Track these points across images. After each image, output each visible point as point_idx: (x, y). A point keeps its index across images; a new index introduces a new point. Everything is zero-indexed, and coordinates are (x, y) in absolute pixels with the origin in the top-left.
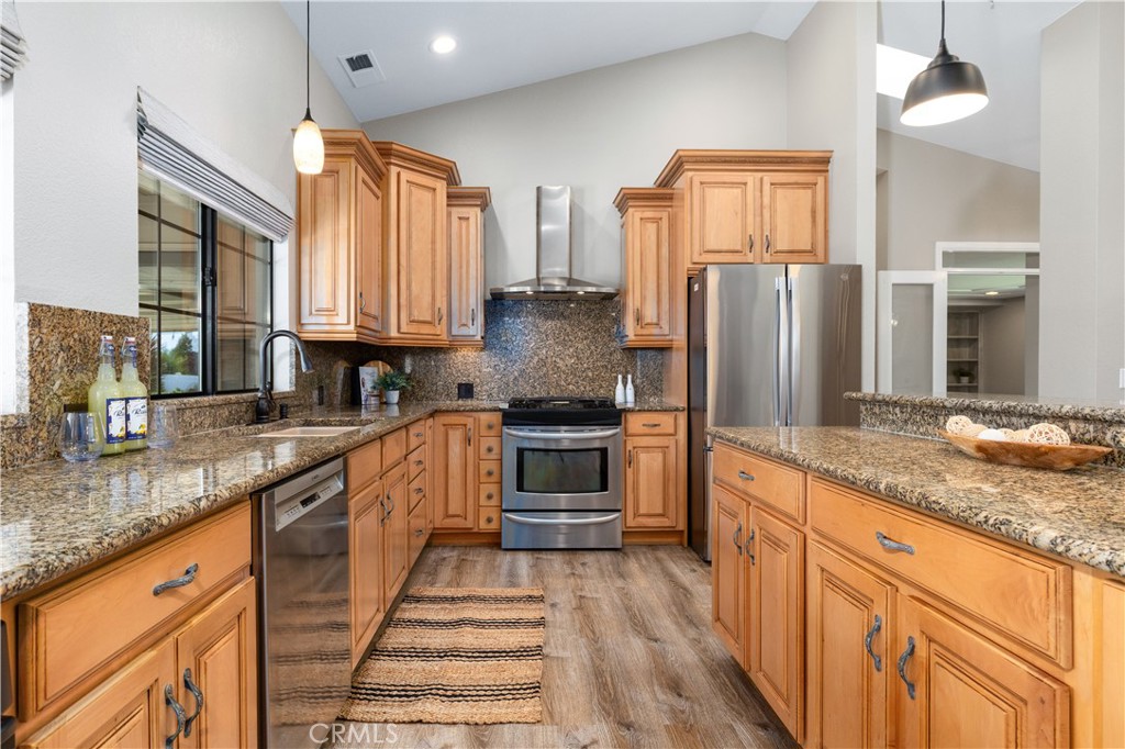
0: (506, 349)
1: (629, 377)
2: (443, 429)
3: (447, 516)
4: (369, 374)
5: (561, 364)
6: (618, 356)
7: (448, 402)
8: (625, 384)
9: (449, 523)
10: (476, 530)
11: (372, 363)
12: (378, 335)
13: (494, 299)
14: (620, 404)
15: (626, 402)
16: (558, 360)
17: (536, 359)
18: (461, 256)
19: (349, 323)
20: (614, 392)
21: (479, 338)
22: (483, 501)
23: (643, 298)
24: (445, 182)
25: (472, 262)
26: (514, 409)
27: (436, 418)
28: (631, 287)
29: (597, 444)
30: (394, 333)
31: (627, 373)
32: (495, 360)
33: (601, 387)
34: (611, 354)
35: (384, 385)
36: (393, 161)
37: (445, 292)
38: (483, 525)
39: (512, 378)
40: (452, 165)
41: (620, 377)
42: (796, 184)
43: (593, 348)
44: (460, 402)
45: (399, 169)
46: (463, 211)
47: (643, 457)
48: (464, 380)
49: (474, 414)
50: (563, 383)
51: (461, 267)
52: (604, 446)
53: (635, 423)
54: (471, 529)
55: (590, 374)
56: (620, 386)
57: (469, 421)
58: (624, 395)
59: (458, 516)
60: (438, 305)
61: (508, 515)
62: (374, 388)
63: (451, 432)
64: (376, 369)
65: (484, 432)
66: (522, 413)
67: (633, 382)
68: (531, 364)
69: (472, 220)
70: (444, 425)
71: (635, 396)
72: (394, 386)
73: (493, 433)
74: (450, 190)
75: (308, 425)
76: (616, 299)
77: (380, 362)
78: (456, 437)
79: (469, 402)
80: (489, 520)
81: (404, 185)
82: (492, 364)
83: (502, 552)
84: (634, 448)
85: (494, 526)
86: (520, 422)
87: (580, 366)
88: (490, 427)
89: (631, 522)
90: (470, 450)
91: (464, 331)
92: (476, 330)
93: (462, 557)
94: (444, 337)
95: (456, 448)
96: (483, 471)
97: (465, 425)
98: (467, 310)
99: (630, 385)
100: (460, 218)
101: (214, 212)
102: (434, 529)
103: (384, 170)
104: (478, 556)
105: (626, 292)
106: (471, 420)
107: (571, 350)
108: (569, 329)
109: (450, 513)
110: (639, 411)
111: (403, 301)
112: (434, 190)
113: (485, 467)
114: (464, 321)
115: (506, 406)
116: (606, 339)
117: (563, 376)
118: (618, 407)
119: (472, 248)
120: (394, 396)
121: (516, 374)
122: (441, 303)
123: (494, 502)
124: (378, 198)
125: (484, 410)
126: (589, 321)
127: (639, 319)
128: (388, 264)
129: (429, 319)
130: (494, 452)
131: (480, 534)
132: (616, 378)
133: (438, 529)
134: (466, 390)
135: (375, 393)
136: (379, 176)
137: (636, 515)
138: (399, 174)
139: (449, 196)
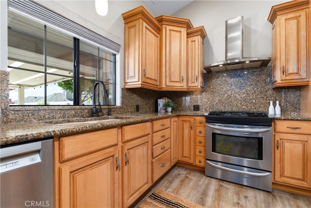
0: (213, 91)
1: (278, 102)
2: (181, 122)
3: (183, 156)
4: (161, 102)
5: (238, 97)
6: (270, 92)
7: (190, 112)
8: (275, 105)
9: (184, 159)
10: (194, 164)
11: (163, 98)
12: (158, 87)
13: (208, 72)
14: (271, 115)
15: (275, 114)
16: (237, 95)
17: (226, 95)
18: (192, 56)
19: (139, 81)
20: (268, 109)
21: (199, 87)
22: (197, 153)
23: (287, 61)
24: (186, 28)
25: (197, 57)
26: (211, 116)
27: (179, 118)
28: (278, 56)
30: (164, 86)
31: (276, 100)
32: (208, 96)
33: (260, 107)
34: (266, 92)
35: (166, 106)
36: (163, 23)
37: (185, 70)
38: (197, 163)
39: (215, 103)
40: (188, 21)
41: (271, 102)
43: (255, 89)
44: (194, 112)
45: (166, 26)
46: (193, 39)
47: (287, 145)
48: (196, 104)
49: (194, 117)
50: (239, 105)
51: (192, 60)
53: (281, 126)
54: (193, 164)
55: (254, 101)
56: (271, 107)
57: (192, 120)
58: (274, 111)
59: (187, 157)
60: (182, 75)
61: (208, 162)
62: (163, 106)
63: (184, 124)
64: (164, 100)
65: (198, 124)
66: (214, 118)
67: (280, 104)
68: (224, 97)
69: (197, 41)
70: (182, 121)
71: (281, 111)
72: (169, 106)
73: (202, 125)
74: (188, 31)
75: (117, 119)
76: (269, 64)
77: (166, 98)
78: (186, 126)
79: (198, 112)
80: (200, 162)
81: (168, 31)
82: (207, 98)
83: (205, 177)
84: (281, 139)
85: (202, 165)
86: (213, 121)
87: (248, 97)
88: (201, 123)
89: (278, 179)
90: (192, 131)
91: (193, 85)
92: (198, 84)
93: (187, 175)
94: (185, 87)
95: (186, 130)
96: (198, 141)
97: (190, 121)
98: (195, 76)
99: (278, 106)
100: (192, 41)
101: (78, 40)
102: (178, 160)
103: (161, 27)
104: (194, 177)
105: (275, 59)
106: (193, 119)
107: (244, 90)
108: (242, 81)
109: (184, 155)
110: (284, 120)
111: (167, 74)
112: (181, 32)
113: (198, 139)
114: (193, 81)
115: (207, 114)
116: (263, 85)
117: (240, 102)
118: (269, 117)
119: (197, 52)
120: (170, 109)
121: (217, 101)
122: (184, 74)
123: (202, 154)
124: (157, 37)
125: (198, 116)
126: (254, 77)
127: (284, 72)
128: (162, 61)
129: (178, 80)
130: (202, 133)
131: (196, 166)
132: (269, 103)
133: (179, 161)
134: (197, 108)
135: (164, 108)
136: (159, 30)
137: (282, 175)
138: (166, 28)
139: (188, 34)
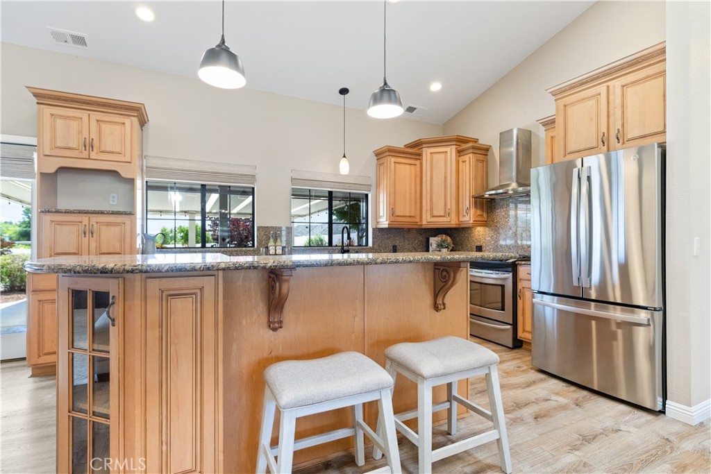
0: (497, 226)
4: (435, 241)
18: (463, 181)
19: (387, 221)
21: (471, 222)
24: (455, 146)
29: (499, 282)
30: (424, 222)
32: (492, 233)
36: (423, 146)
40: (456, 137)
42: (648, 77)
45: (426, 149)
46: (464, 157)
48: (478, 244)
51: (463, 186)
52: (502, 283)
53: (523, 272)
60: (449, 207)
62: (437, 247)
69: (468, 161)
74: (458, 149)
77: (444, 235)
81: (429, 155)
82: (490, 236)
84: (523, 288)
89: (521, 334)
91: (464, 218)
92: (469, 218)
94: (453, 222)
98: (465, 208)
100: (463, 162)
103: (420, 152)
110: (525, 264)
111: (428, 208)
112: (447, 151)
114: (464, 214)
119: (467, 176)
124: (415, 165)
129: (443, 214)
137: (524, 331)
139: (458, 153)
